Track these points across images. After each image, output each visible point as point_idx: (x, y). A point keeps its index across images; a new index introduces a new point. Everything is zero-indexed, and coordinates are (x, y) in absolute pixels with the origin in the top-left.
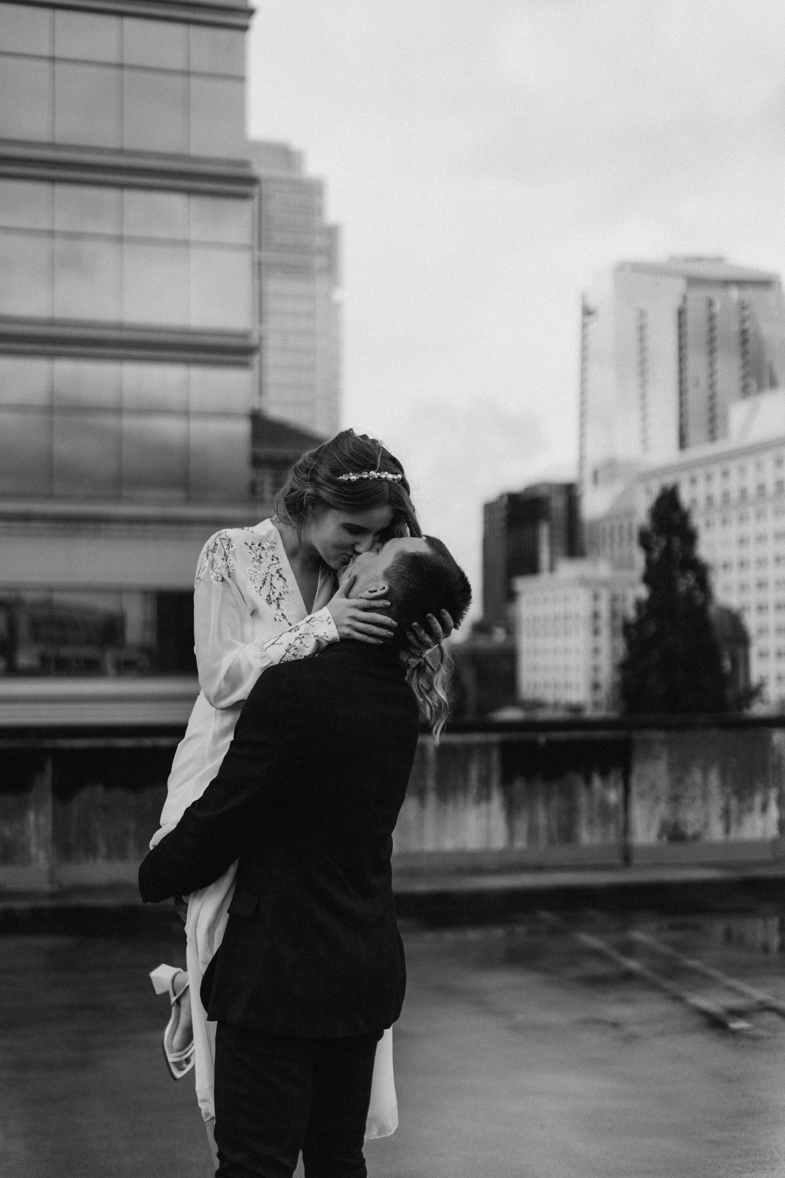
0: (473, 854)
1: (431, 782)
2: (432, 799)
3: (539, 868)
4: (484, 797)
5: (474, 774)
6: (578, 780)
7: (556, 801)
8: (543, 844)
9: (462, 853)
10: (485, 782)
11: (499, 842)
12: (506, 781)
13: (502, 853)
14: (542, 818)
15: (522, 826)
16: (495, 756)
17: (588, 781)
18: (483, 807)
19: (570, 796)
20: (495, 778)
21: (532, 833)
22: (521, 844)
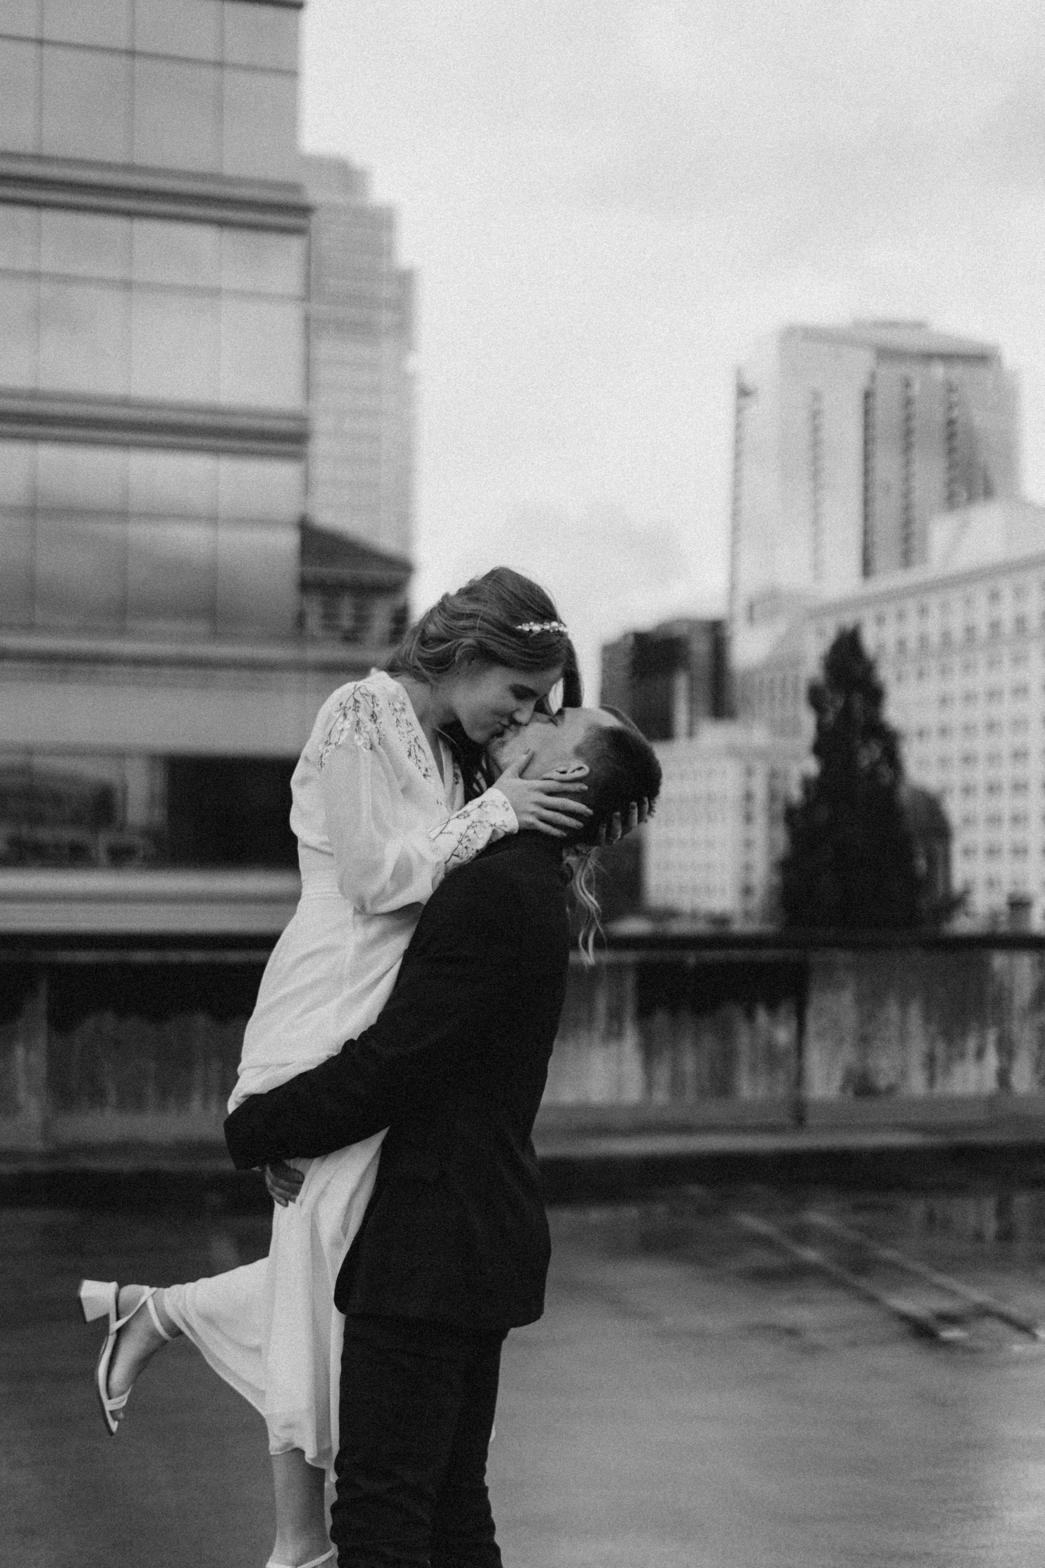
0: (598, 1110)
3: (684, 1128)
4: (614, 1034)
5: (601, 1004)
6: (737, 1013)
7: (709, 1041)
8: (690, 1097)
9: (584, 1108)
10: (615, 1015)
11: (633, 1093)
12: (644, 1013)
13: (634, 1109)
14: (689, 1063)
15: (663, 1073)
16: (630, 981)
17: (750, 1016)
18: (613, 1048)
19: (726, 1034)
20: (630, 1009)
21: (676, 1084)
22: (661, 1097)
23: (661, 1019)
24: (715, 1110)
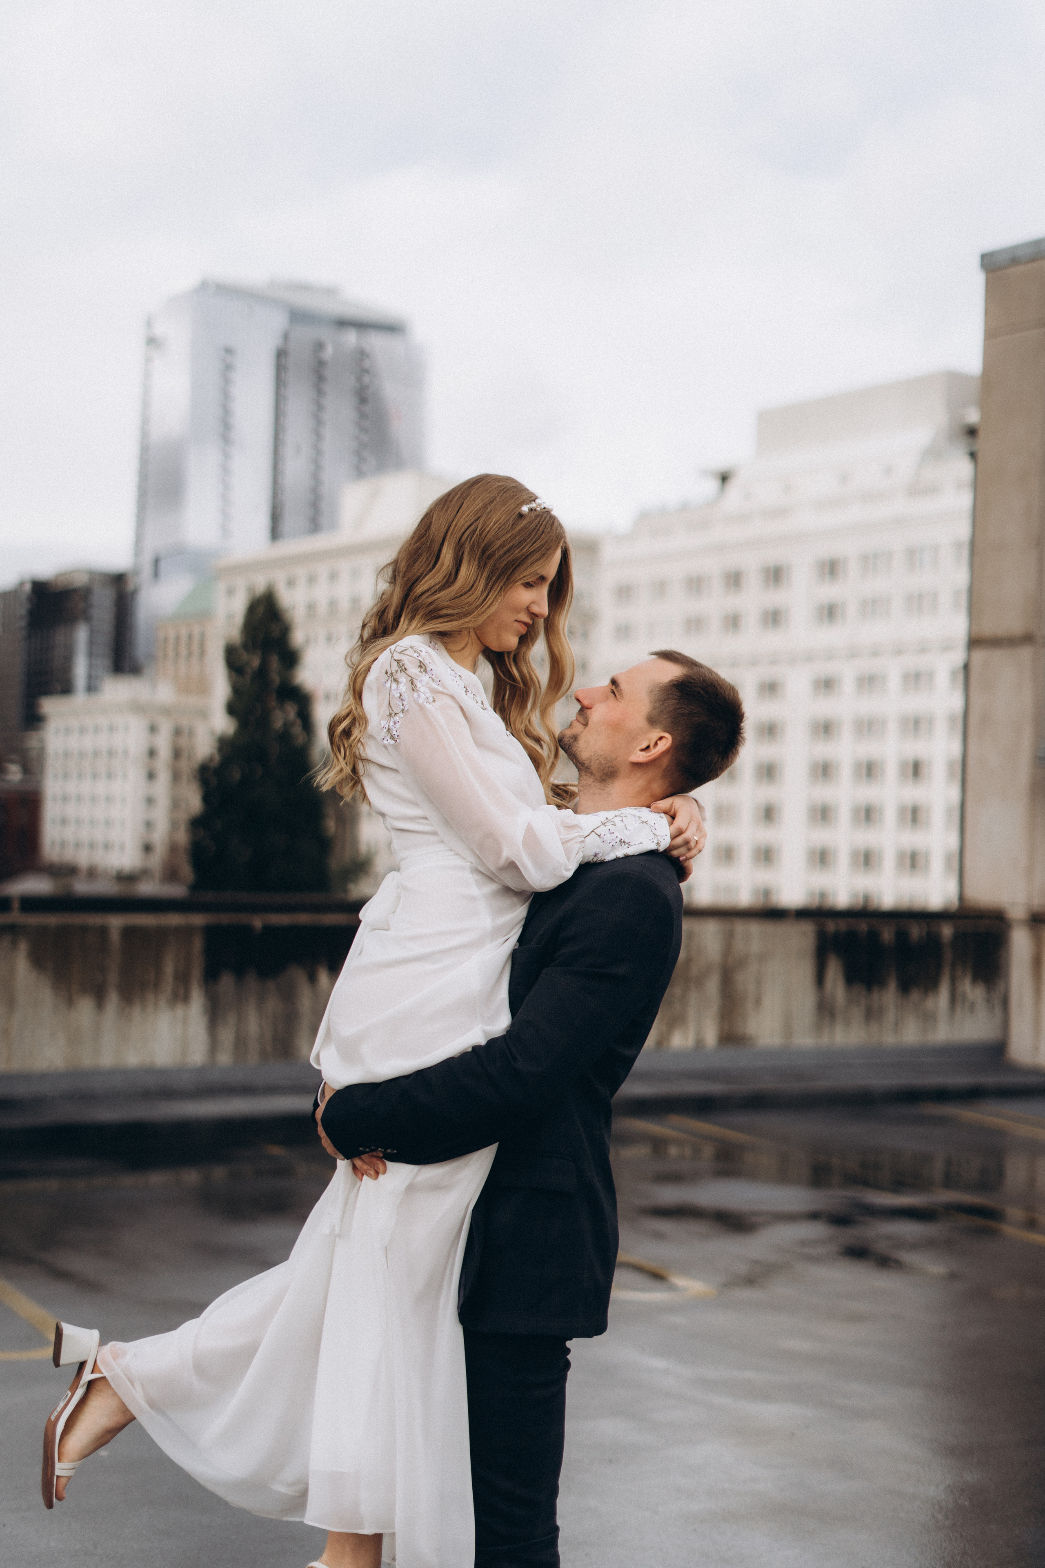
0: (162, 1072)
1: (113, 977)
2: (113, 999)
3: (247, 1090)
4: (181, 996)
5: (169, 968)
6: (298, 975)
7: (273, 1004)
8: (253, 1058)
9: (150, 1070)
10: (183, 979)
11: (197, 1055)
12: (211, 976)
13: (201, 1070)
14: (254, 1024)
15: (227, 1035)
16: (198, 944)
17: (312, 978)
18: (180, 1011)
19: (289, 996)
20: (197, 973)
21: (240, 1044)
22: (225, 1058)
23: (227, 982)
24: (277, 1071)
